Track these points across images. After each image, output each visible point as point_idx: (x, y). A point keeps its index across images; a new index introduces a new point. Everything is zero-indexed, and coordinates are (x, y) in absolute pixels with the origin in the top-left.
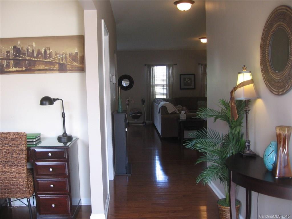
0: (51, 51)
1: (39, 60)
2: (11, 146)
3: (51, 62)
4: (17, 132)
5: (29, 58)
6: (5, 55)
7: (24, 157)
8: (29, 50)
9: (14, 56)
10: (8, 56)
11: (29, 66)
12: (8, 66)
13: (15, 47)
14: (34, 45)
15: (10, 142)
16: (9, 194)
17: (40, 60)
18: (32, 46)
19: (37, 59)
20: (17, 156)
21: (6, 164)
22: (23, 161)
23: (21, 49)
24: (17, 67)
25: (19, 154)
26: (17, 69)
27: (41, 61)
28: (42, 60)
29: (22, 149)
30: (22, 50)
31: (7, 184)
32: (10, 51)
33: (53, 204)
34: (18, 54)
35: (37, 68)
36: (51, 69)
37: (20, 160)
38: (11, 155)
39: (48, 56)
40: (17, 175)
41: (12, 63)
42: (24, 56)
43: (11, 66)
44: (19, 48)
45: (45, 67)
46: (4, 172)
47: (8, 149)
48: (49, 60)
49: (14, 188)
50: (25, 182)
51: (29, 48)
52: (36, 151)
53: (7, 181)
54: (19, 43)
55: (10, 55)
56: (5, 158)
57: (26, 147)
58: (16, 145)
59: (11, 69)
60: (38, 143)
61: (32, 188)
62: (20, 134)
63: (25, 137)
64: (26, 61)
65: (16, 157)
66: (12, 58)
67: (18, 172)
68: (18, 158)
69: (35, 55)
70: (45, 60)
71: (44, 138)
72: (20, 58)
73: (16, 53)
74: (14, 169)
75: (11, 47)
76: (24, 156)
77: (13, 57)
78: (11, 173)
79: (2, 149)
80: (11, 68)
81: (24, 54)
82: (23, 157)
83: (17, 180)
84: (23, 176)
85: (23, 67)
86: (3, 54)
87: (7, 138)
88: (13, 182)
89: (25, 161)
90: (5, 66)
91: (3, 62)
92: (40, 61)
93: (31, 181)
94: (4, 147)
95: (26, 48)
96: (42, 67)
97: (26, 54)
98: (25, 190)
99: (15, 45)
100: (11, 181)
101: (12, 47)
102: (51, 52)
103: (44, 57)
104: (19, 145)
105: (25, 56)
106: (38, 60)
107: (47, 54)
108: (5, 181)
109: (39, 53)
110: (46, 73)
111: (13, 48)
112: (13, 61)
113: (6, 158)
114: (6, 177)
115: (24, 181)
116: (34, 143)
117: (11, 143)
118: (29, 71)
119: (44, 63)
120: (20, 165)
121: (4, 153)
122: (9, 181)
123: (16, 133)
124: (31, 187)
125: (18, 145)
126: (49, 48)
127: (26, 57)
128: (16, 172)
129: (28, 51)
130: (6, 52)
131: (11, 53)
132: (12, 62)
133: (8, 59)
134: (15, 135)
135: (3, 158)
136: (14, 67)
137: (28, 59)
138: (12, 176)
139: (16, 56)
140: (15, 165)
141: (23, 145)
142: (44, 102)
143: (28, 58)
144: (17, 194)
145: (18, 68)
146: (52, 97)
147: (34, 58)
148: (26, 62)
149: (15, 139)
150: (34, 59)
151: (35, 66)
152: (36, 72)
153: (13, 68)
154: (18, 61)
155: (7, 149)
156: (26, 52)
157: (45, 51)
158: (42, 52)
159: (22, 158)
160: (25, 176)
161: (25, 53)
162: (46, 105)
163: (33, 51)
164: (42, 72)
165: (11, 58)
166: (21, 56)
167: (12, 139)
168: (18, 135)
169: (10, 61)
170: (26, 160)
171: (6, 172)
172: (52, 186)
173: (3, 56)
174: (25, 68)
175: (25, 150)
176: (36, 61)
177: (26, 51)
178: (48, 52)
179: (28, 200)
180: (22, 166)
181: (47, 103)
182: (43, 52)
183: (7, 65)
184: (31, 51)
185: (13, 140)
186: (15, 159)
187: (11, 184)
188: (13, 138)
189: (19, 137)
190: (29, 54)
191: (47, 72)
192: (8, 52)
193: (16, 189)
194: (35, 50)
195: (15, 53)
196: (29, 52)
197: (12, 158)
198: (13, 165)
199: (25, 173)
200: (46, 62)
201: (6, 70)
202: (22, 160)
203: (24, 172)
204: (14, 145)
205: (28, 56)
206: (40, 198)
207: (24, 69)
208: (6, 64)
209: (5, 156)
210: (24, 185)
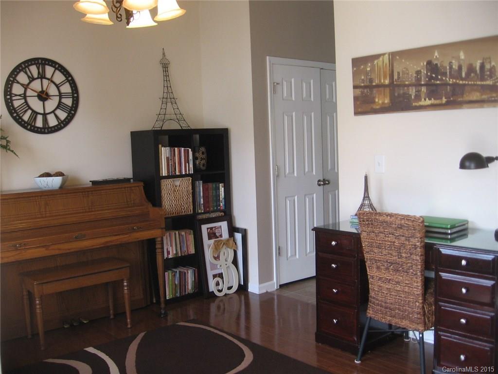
0: (493, 64)
1: (470, 83)
2: (397, 237)
3: (492, 85)
4: (409, 215)
5: (453, 81)
6: (414, 79)
7: (418, 260)
8: (454, 67)
9: (427, 79)
10: (418, 79)
11: (454, 95)
12: (418, 97)
13: (429, 63)
14: (462, 56)
15: (396, 230)
16: (391, 317)
17: (473, 83)
18: (458, 58)
19: (467, 82)
20: (406, 255)
21: (390, 266)
22: (417, 266)
23: (439, 65)
24: (432, 99)
25: (411, 254)
26: (433, 101)
27: (475, 85)
28: (475, 83)
29: (415, 245)
30: (441, 66)
31: (390, 299)
32: (422, 70)
33: (463, 354)
34: (434, 76)
35: (467, 98)
36: (493, 99)
37: (411, 263)
38: (398, 253)
39: (487, 75)
40: (407, 289)
41: (424, 91)
42: (444, 78)
43: (423, 96)
44: (436, 64)
45: (482, 95)
46: (387, 279)
47: (394, 242)
48: (489, 82)
49: (399, 309)
50: (417, 304)
51: (454, 61)
52: (440, 252)
53: (390, 295)
54: (436, 54)
55: (421, 78)
56: (389, 257)
57: (422, 244)
58: (406, 237)
59: (423, 103)
60: (458, 237)
61: (432, 315)
62: (412, 219)
63: (421, 225)
64: (448, 87)
65: (406, 258)
66: (425, 83)
67: (408, 284)
68: (409, 260)
69: (464, 75)
70: (482, 83)
71: (475, 230)
72: (438, 82)
73: (431, 74)
74: (402, 276)
75: (423, 64)
76: (418, 258)
77: (427, 81)
78: (398, 283)
79: (385, 241)
80: (423, 99)
81: (444, 74)
82: (416, 260)
83: (405, 297)
84: (415, 292)
85: (441, 99)
86: (410, 76)
87: (391, 223)
88: (400, 299)
89: (420, 267)
90: (413, 97)
91: (410, 90)
92: (471, 85)
93: (431, 304)
94: (388, 237)
95: (448, 62)
96: (475, 96)
97: (448, 73)
98: (418, 318)
99: (429, 59)
100: (396, 296)
101: (425, 64)
102: (494, 66)
103: (479, 77)
104: (410, 239)
105: (446, 77)
106: (468, 84)
107: (486, 70)
108: (387, 294)
109: (471, 69)
110: (482, 107)
111: (427, 64)
112: (425, 87)
113: (391, 257)
114: (390, 289)
115: (416, 302)
116: (449, 236)
117: (398, 232)
118: (453, 103)
119: (480, 88)
120: (412, 273)
121: (388, 248)
122: (393, 295)
123: (406, 216)
124: (429, 314)
125: (409, 237)
126: (490, 58)
127: (448, 79)
128: (406, 284)
129: (451, 67)
130: (414, 73)
131: (423, 74)
132: (424, 89)
133: (418, 85)
134: (404, 219)
135: (386, 255)
136: (427, 99)
137: (451, 82)
138: (398, 289)
139: (431, 78)
140: (403, 271)
141: (417, 238)
142: (467, 164)
143: (451, 80)
144: (404, 321)
145: (435, 99)
146: (485, 154)
147: (462, 79)
148: (448, 89)
149: (404, 226)
150: (461, 82)
151: (462, 94)
152: (464, 106)
153: (425, 100)
154: (434, 88)
155: (391, 242)
156: (448, 71)
157: (482, 66)
158: (476, 67)
159: (415, 262)
160: (418, 293)
161: (446, 73)
162: (469, 168)
163: (460, 68)
164: (476, 105)
165: (423, 83)
166: (439, 77)
167: (399, 226)
168: (408, 220)
169: (421, 89)
170: (422, 265)
171: (390, 279)
172: (463, 321)
173: (410, 80)
174: (445, 98)
175: (420, 248)
176: (464, 85)
177: (448, 67)
178: (488, 66)
179: (421, 335)
180: (415, 274)
181: (473, 165)
182: (478, 68)
183: (416, 96)
184: (457, 68)
185: (401, 227)
186: (404, 260)
187: (396, 302)
188: (401, 225)
189: (409, 223)
190: (453, 73)
191: (485, 105)
192: (418, 73)
193: (403, 312)
194: (463, 65)
195: (429, 74)
196: (454, 69)
197: (399, 258)
198: (400, 271)
199: (420, 288)
200: (482, 86)
201: (414, 104)
202: (414, 264)
203: (417, 286)
204: (403, 236)
205: (452, 77)
206: (442, 337)
207: (444, 100)
208: (414, 94)
209: (388, 253)
210: (415, 308)
